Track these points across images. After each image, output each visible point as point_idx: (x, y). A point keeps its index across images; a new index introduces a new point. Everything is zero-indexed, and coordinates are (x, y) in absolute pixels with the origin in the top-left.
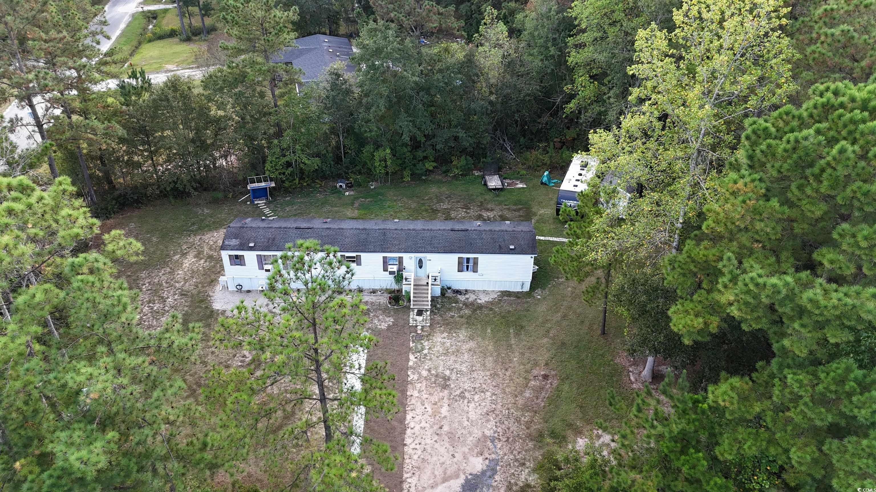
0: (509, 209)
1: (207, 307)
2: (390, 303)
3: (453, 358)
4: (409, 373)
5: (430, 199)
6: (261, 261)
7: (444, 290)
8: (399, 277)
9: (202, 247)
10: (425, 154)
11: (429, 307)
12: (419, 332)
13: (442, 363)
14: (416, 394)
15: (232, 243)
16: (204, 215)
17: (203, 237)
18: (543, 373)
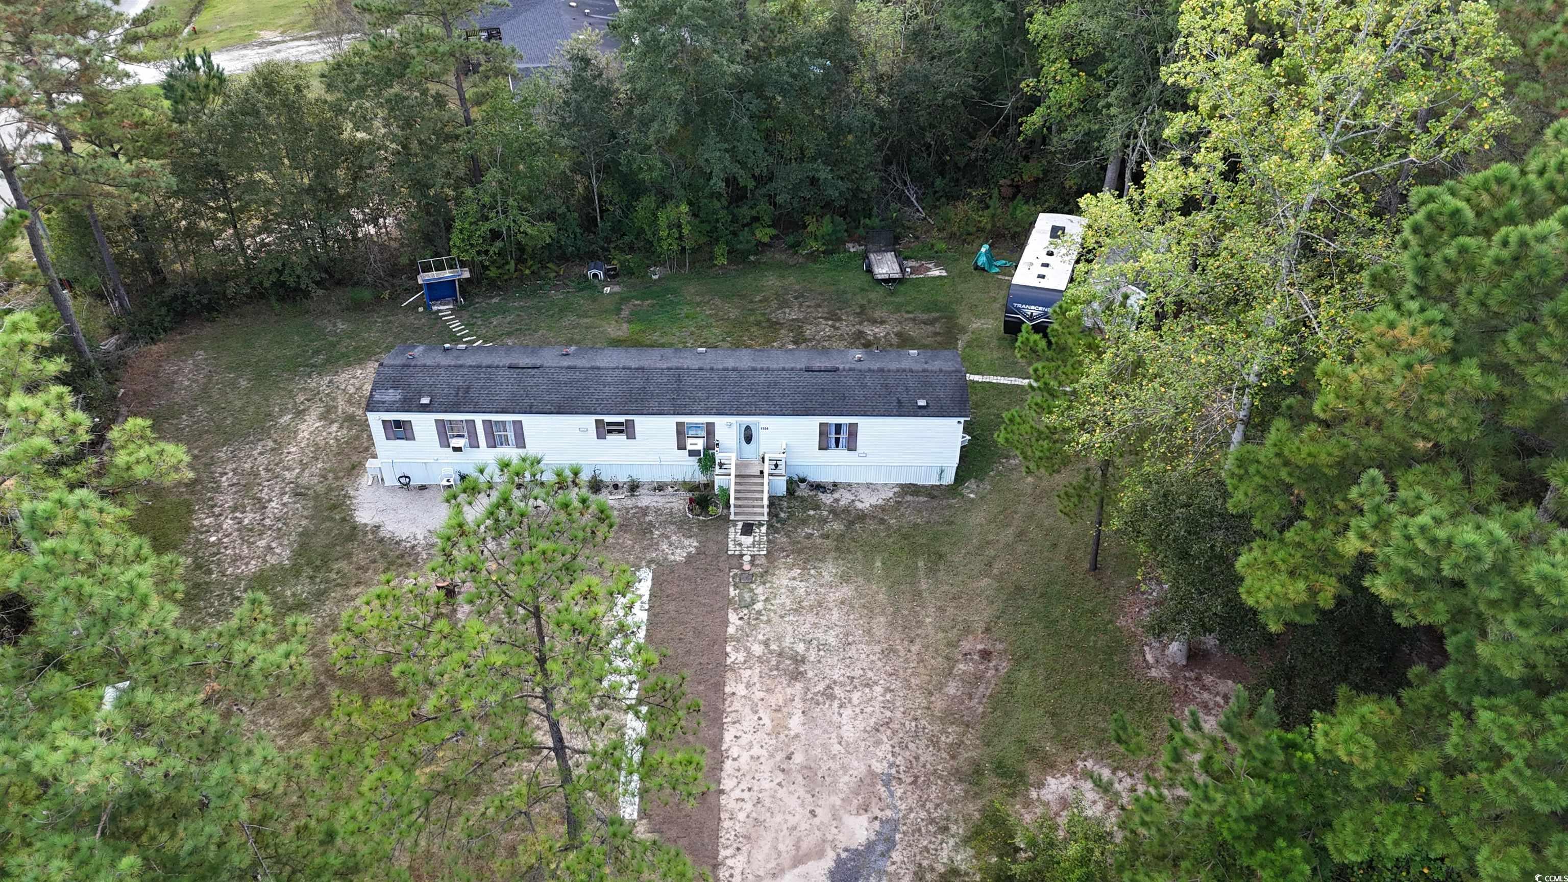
0: (914, 320)
1: (344, 520)
2: (691, 510)
3: (811, 618)
4: (729, 649)
5: (765, 300)
6: (445, 432)
7: (793, 484)
8: (707, 460)
9: (334, 399)
10: (754, 213)
11: (766, 518)
12: (747, 567)
13: (790, 628)
14: (741, 690)
15: (387, 398)
16: (336, 334)
17: (336, 379)
18: (980, 647)
